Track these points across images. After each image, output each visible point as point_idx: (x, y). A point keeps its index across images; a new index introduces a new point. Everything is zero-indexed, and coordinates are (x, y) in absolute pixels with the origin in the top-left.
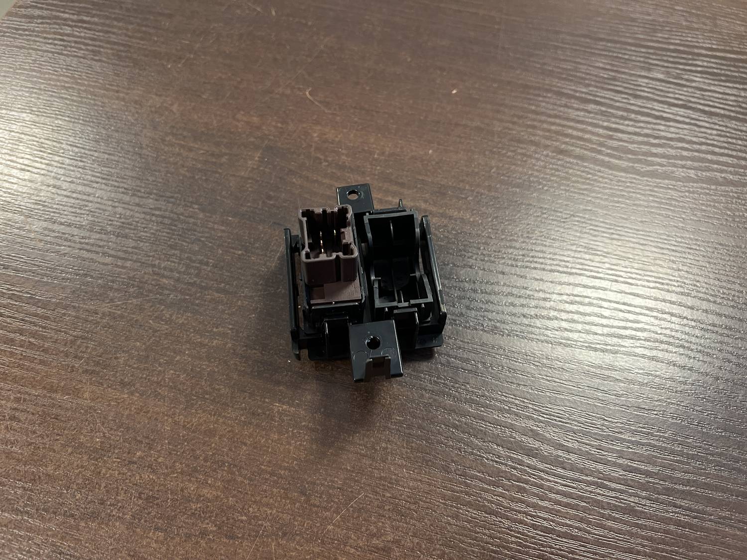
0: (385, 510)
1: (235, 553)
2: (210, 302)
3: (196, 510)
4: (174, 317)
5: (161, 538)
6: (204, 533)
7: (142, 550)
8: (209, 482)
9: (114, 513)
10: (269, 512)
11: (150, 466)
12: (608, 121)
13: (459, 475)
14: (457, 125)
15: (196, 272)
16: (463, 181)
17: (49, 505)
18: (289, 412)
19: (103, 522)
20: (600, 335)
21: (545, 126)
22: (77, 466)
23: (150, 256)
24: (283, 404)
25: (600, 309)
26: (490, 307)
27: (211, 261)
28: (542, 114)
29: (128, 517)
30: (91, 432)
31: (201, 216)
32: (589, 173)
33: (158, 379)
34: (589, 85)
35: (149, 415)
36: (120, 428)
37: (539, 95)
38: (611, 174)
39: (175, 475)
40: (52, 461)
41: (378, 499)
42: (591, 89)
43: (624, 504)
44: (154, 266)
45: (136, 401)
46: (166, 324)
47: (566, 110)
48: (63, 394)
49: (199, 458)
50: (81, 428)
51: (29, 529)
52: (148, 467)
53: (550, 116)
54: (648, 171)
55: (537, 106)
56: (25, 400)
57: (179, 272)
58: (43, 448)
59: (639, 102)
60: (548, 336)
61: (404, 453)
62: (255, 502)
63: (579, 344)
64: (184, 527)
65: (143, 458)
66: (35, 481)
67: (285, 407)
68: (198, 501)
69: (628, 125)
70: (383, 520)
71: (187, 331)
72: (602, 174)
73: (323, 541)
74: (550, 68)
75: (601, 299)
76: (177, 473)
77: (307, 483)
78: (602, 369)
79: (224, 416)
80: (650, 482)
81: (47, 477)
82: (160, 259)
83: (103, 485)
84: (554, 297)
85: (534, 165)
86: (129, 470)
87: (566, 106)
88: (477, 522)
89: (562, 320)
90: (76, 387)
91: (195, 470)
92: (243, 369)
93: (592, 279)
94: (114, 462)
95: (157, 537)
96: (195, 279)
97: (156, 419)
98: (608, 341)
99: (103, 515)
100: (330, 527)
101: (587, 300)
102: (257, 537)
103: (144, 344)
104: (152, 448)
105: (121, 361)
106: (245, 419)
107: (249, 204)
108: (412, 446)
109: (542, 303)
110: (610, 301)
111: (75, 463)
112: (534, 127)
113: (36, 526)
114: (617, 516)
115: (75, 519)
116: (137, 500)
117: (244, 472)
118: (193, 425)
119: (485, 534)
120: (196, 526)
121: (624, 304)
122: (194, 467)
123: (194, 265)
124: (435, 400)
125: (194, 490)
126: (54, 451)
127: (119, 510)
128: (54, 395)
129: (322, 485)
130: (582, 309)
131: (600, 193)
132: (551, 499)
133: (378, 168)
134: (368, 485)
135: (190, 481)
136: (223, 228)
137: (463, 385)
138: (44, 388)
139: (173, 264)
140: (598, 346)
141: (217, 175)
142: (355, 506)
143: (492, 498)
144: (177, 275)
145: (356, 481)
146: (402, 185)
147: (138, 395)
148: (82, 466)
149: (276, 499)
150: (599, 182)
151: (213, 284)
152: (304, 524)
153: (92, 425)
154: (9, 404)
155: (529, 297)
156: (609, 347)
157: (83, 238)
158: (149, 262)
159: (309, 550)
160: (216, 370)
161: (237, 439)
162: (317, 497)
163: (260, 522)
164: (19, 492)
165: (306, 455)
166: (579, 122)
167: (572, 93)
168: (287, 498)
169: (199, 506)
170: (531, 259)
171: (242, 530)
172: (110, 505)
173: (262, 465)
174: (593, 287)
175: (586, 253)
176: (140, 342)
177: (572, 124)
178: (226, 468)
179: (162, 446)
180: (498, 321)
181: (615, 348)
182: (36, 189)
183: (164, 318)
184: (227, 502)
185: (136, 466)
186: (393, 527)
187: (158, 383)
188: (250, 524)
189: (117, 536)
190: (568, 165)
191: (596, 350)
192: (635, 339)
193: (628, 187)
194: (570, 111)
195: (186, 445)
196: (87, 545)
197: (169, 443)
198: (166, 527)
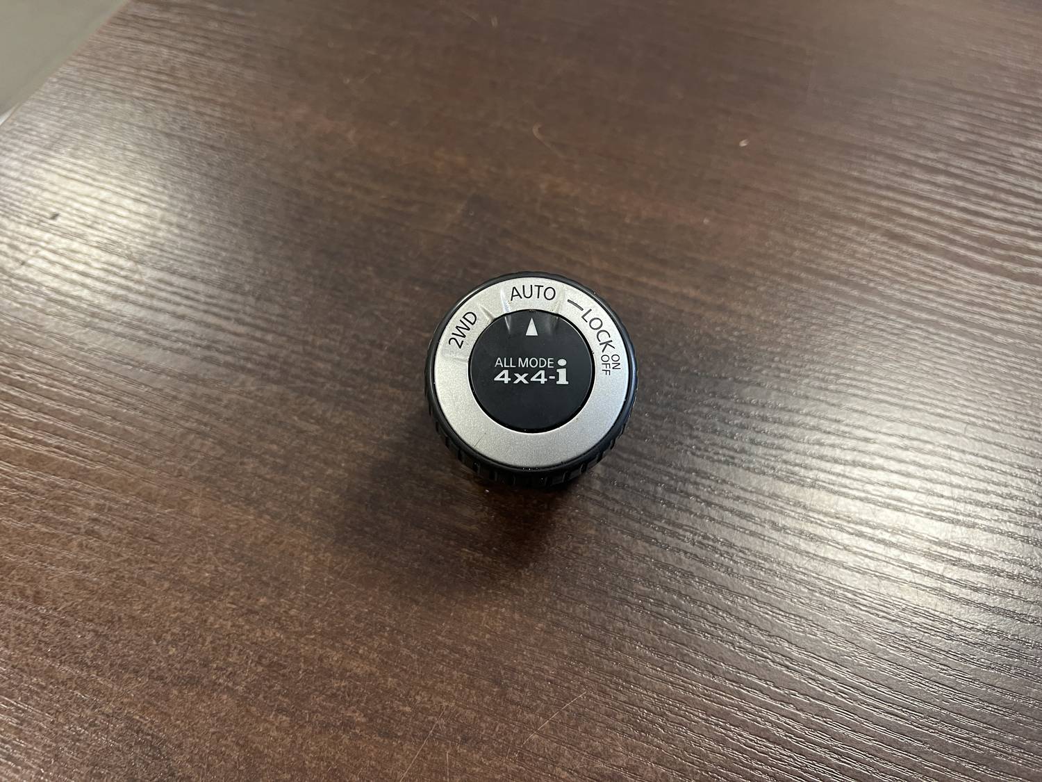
0: (617, 720)
1: (391, 759)
2: (381, 398)
3: (339, 689)
4: (328, 415)
5: (285, 725)
6: (347, 725)
7: (257, 739)
8: (361, 651)
9: (221, 681)
10: (445, 704)
11: (277, 620)
12: (967, 200)
13: (729, 680)
14: (746, 188)
15: (365, 356)
16: (751, 264)
17: (130, 659)
18: (483, 562)
19: (204, 692)
20: (948, 498)
21: (873, 200)
22: (175, 608)
23: (300, 329)
24: (475, 550)
25: (948, 461)
26: (787, 444)
27: (386, 343)
28: (869, 183)
29: (240, 688)
30: (198, 563)
31: (377, 281)
32: (934, 269)
33: (299, 497)
34: (937, 150)
35: (282, 547)
36: (240, 561)
37: (864, 158)
38: (969, 274)
39: (312, 637)
40: (140, 598)
41: (608, 704)
42: (941, 155)
43: (980, 749)
44: (305, 343)
45: (265, 525)
46: (318, 422)
47: (903, 180)
48: (164, 506)
49: (349, 615)
50: (185, 555)
51: (97, 692)
52: (275, 621)
53: (879, 187)
54: (1023, 273)
55: (861, 172)
56: (110, 509)
57: (341, 355)
58: (129, 578)
59: (1011, 179)
60: (868, 492)
61: (649, 639)
62: (424, 687)
63: (916, 508)
64: (320, 712)
65: (268, 607)
66: (113, 623)
67: (478, 555)
68: (342, 677)
69: (995, 208)
70: (612, 735)
71: (345, 435)
72: (954, 273)
73: (521, 755)
74: (882, 123)
75: (949, 447)
76: (315, 633)
77: (504, 669)
78: (950, 548)
79: (389, 559)
80: (1020, 721)
81: (131, 620)
82: (314, 334)
83: (209, 639)
84: (882, 437)
85: (855, 252)
86: (248, 621)
87: (903, 175)
88: (755, 753)
89: (892, 472)
90: (184, 498)
91: (342, 633)
92: (421, 495)
93: (938, 418)
94: (227, 609)
95: (281, 722)
96: (363, 366)
97: (292, 555)
98: (958, 507)
99: (205, 681)
100: (534, 737)
101: (930, 447)
102: (424, 739)
103: (284, 447)
104: (282, 595)
105: (249, 468)
106: (419, 566)
107: (445, 272)
108: (661, 632)
109: (862, 445)
110: (963, 452)
111: (173, 603)
112: (857, 200)
113: (107, 688)
114: (968, 766)
115: (165, 684)
116: (256, 666)
117: (413, 643)
118: (343, 567)
119: (764, 772)
120: (337, 712)
121: (985, 457)
122: (341, 628)
123: (362, 346)
124: (698, 568)
125: (337, 661)
126: (144, 584)
127: (228, 677)
128: (150, 507)
129: (526, 673)
130: (920, 458)
131: (951, 298)
132: (868, 730)
133: (630, 237)
134: (595, 681)
135: (333, 647)
136: (407, 300)
137: (741, 551)
138: (138, 495)
139: (333, 343)
140: (944, 514)
141: (403, 229)
142: (571, 708)
143: (779, 719)
144: (338, 358)
145: (575, 673)
146: (663, 262)
147: (268, 517)
148: (181, 608)
149: (457, 686)
150: (950, 282)
151: (386, 375)
152: (495, 727)
153: (200, 553)
154: (87, 513)
155: (843, 435)
156: (961, 517)
157: (211, 297)
158: (301, 338)
159: (500, 767)
160: (383, 493)
161: (406, 593)
162: (517, 690)
163: (431, 718)
164: (89, 637)
165: (505, 627)
166: (921, 198)
167: (912, 158)
168: (471, 685)
169: (343, 684)
170: (848, 382)
171: (402, 726)
172: (217, 668)
173: (439, 635)
174: (939, 430)
175: (928, 381)
176: (278, 445)
177: (911, 200)
178: (386, 634)
179: (297, 593)
180: (796, 465)
181: (970, 519)
182: (152, 227)
183: (314, 415)
184: (384, 683)
185: (258, 617)
186: (626, 746)
187: (299, 504)
188: (415, 718)
189: (223, 714)
190: (905, 256)
191: (941, 519)
192: (1002, 510)
193: (993, 293)
194: (908, 182)
195: (332, 596)
196: (178, 722)
197: (307, 590)
198: (294, 710)
